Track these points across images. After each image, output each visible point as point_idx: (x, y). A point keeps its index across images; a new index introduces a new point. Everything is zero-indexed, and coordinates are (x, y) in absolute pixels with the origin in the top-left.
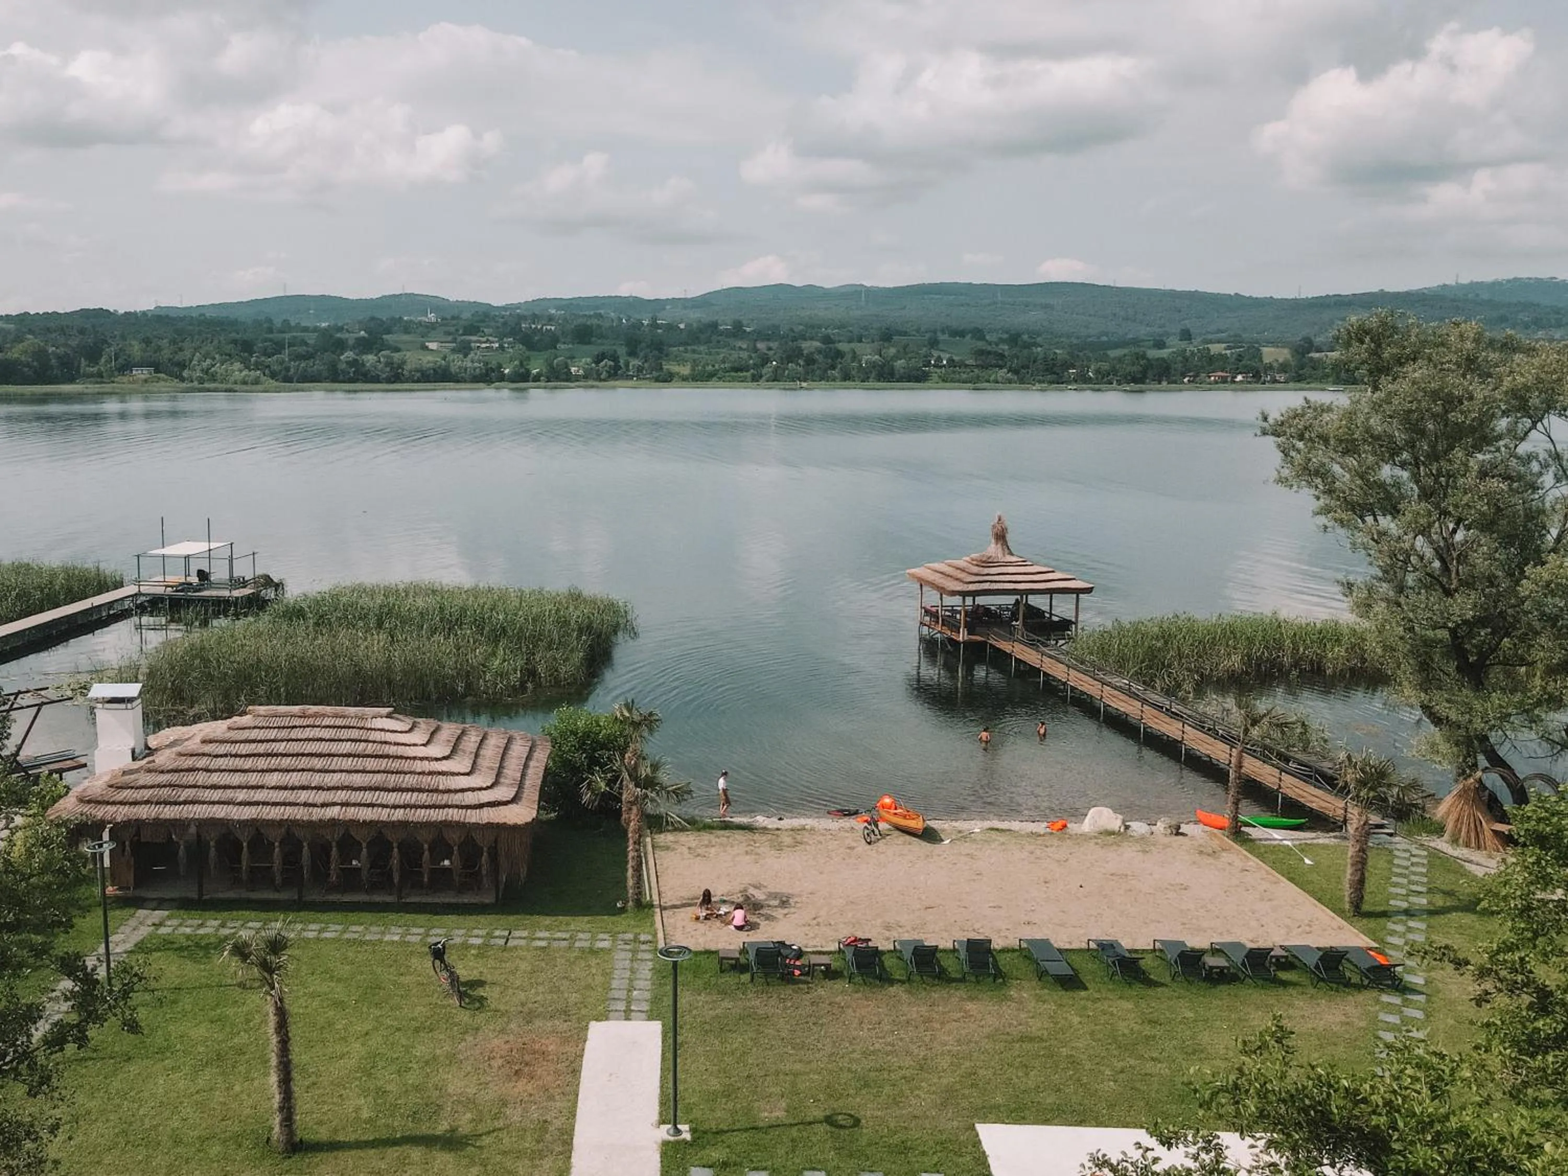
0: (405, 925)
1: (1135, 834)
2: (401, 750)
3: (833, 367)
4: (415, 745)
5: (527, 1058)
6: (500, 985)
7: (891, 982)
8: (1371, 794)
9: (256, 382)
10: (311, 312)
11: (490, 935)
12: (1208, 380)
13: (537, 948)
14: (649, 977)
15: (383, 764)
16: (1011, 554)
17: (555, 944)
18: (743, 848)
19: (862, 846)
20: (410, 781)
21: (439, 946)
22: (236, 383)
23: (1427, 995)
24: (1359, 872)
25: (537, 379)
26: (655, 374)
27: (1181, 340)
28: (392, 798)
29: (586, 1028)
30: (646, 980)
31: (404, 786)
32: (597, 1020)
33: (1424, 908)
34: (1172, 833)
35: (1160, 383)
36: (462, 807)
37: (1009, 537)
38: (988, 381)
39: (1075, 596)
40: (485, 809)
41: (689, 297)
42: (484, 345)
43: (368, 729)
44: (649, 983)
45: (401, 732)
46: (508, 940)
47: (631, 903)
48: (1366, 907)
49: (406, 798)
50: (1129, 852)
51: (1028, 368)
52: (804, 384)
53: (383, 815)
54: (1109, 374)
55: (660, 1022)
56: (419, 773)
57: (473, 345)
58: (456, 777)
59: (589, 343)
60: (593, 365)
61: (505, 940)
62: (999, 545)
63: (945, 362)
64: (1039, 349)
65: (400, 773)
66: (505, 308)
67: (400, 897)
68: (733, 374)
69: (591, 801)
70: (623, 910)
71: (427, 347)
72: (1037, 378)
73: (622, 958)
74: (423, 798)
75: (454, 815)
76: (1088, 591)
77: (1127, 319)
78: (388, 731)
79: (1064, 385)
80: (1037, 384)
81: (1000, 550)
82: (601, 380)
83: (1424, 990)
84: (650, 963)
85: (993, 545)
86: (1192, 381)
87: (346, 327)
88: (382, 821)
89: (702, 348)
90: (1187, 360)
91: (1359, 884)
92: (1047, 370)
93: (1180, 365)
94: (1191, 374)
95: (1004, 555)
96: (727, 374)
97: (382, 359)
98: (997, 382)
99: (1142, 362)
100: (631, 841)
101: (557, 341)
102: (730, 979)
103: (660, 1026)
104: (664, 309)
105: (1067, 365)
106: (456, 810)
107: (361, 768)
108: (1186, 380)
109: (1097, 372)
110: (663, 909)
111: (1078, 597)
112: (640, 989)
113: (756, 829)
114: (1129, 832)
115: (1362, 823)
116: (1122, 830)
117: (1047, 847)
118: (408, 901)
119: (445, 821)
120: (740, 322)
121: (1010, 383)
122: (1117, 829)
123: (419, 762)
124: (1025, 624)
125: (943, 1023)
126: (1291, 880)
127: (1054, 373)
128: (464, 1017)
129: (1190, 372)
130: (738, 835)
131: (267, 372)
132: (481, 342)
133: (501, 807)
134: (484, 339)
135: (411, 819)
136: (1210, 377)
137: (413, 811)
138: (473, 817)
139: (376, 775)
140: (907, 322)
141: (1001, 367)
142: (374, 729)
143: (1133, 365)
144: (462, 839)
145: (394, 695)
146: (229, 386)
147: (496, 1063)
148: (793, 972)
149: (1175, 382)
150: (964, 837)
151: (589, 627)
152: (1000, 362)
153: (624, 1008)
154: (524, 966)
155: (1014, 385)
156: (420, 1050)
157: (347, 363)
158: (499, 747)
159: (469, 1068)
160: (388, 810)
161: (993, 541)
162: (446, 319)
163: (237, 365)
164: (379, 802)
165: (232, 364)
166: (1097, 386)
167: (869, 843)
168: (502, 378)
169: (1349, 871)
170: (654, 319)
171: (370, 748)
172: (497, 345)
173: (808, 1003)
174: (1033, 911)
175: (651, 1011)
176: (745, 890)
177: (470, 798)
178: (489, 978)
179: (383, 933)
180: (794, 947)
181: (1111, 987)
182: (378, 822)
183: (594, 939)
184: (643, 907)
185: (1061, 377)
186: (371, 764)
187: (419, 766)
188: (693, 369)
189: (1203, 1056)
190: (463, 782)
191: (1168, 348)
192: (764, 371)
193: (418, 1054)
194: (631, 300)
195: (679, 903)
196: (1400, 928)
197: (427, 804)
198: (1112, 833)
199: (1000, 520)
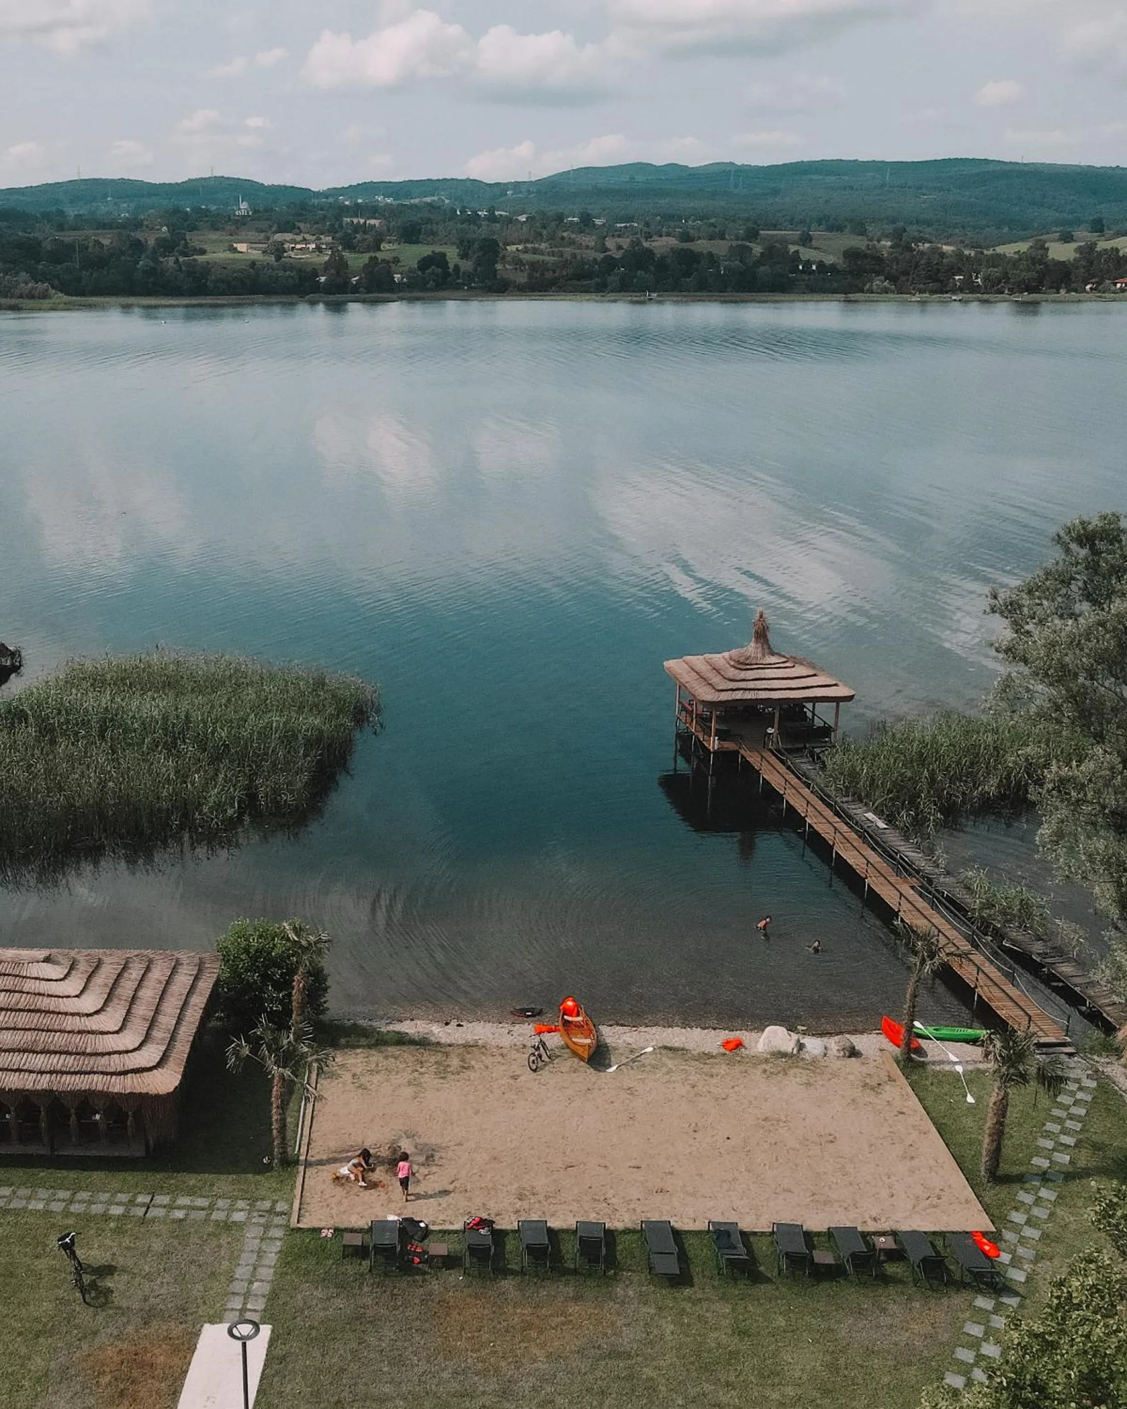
0: (52, 1187)
1: (807, 1056)
2: (51, 1004)
3: (687, 274)
4: (68, 997)
5: (135, 1373)
6: (129, 1273)
7: (505, 1272)
8: (1012, 1071)
9: (45, 296)
10: (109, 199)
11: (132, 1202)
12: (1113, 288)
13: (174, 1221)
14: (273, 1264)
15: (35, 1020)
16: (773, 654)
17: (194, 1215)
18: (407, 1076)
19: (527, 1076)
20: (58, 1041)
21: (67, 1240)
22: (21, 296)
23: (1022, 1297)
24: (995, 1143)
25: (355, 289)
26: (488, 282)
27: (1090, 232)
28: (39, 1061)
29: (197, 1335)
30: (270, 1267)
31: (52, 1048)
32: (211, 1322)
33: (1065, 1169)
34: (844, 1056)
35: (1058, 293)
36: (106, 1074)
37: (770, 636)
38: (862, 291)
39: (835, 704)
40: (129, 1075)
41: (533, 180)
42: (298, 246)
43: (24, 977)
44: (272, 1271)
45: (56, 980)
46: (148, 1208)
47: (276, 1161)
48: (1000, 1172)
49: (55, 1061)
50: (793, 1082)
51: (909, 274)
52: (654, 295)
53: (28, 1082)
54: (1000, 282)
55: (270, 1326)
56: (69, 1032)
57: (286, 246)
58: (105, 1036)
59: (417, 242)
60: (420, 273)
61: (144, 1209)
62: (759, 645)
63: (814, 267)
64: (927, 245)
65: (51, 1031)
66: (326, 194)
67: (53, 1149)
68: (575, 282)
69: (235, 1066)
70: (269, 1168)
71: (236, 249)
72: (918, 286)
73: (252, 1234)
74: (70, 1062)
75: (98, 1083)
76: (851, 698)
77: (1034, 204)
78: (43, 979)
79: (948, 295)
80: (917, 295)
81: (760, 649)
82: (427, 290)
83: (1021, 1290)
84: (278, 1243)
85: (753, 644)
86: (1095, 289)
87: (145, 223)
88: (28, 1090)
89: (543, 246)
90: (1092, 264)
91: (996, 1154)
92: (930, 277)
93: (1082, 270)
94: (1093, 280)
95: (764, 655)
96: (569, 282)
97: (184, 268)
98: (872, 292)
99: (1039, 267)
100: (274, 1106)
101: (381, 241)
102: (351, 1268)
103: (269, 1332)
104: (506, 194)
105: (953, 270)
106: (101, 1076)
107: (13, 1026)
108: (1088, 287)
109: (985, 279)
110: (308, 1164)
111: (838, 707)
112: (262, 1281)
113: (429, 1044)
114: (803, 1055)
115: (1000, 1097)
116: (795, 1052)
117: (712, 1076)
118: (61, 1153)
119: (89, 1089)
120: (588, 215)
121: (887, 293)
122: (790, 1050)
123: (70, 1017)
124: (782, 732)
125: (540, 1332)
126: (941, 1130)
127: (938, 281)
128: (85, 1315)
129: (1094, 277)
130: (407, 1054)
131: (56, 282)
132: (296, 243)
133: (145, 1074)
134: (299, 238)
135: (55, 1089)
136: (1115, 284)
137: (59, 1075)
138: (118, 1085)
139: (29, 1033)
140: (779, 211)
141: (878, 273)
142: (29, 978)
143: (1029, 270)
144: (107, 1104)
145: (105, 831)
146: (13, 301)
147: (105, 1380)
148: (413, 1259)
149: (1076, 291)
150: (635, 1058)
151: (319, 739)
152: (877, 267)
153: (239, 1307)
154: (157, 1246)
155: (891, 296)
156: (38, 1363)
157: (144, 272)
158: (160, 982)
159: (78, 1387)
160: (35, 1075)
161: (753, 639)
162: (259, 211)
163: (23, 275)
164: (25, 1068)
165: (17, 273)
166: (986, 296)
167: (535, 1071)
168: (316, 288)
169: (987, 1140)
170: (491, 210)
171: (25, 1001)
172: (314, 246)
173: (417, 1301)
174: (671, 1173)
175: (265, 1310)
176: (394, 1142)
177: (115, 1063)
178: (120, 1261)
179: (29, 1198)
180: (422, 1225)
181: (716, 1283)
182: (23, 1090)
183: (231, 1209)
184: (289, 1163)
185: (946, 286)
186: (23, 1019)
187: (71, 1023)
188: (530, 277)
189: (776, 1381)
190: (112, 1043)
191: (1075, 241)
192: (611, 279)
193: (32, 1368)
194: (468, 184)
195: (324, 1157)
196: (1028, 1199)
197: (72, 1070)
198: (783, 1055)
199: (761, 616)
